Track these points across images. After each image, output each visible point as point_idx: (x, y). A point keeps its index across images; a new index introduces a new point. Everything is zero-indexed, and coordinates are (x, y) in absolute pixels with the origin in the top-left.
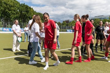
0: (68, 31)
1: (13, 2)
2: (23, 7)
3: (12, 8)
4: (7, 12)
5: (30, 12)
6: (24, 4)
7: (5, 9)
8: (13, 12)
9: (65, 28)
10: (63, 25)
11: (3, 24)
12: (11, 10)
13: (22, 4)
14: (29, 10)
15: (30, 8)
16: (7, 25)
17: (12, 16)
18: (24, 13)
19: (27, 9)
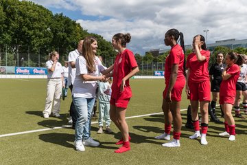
0: (156, 73)
1: (38, 12)
2: (58, 21)
3: (36, 25)
4: (25, 32)
5: (74, 32)
6: (62, 14)
7: (21, 27)
8: (38, 32)
9: (150, 68)
10: (147, 60)
11: (15, 58)
12: (33, 28)
13: (57, 15)
14: (72, 27)
15: (74, 23)
16: (25, 60)
17: (36, 42)
18: (61, 34)
19: (69, 26)
